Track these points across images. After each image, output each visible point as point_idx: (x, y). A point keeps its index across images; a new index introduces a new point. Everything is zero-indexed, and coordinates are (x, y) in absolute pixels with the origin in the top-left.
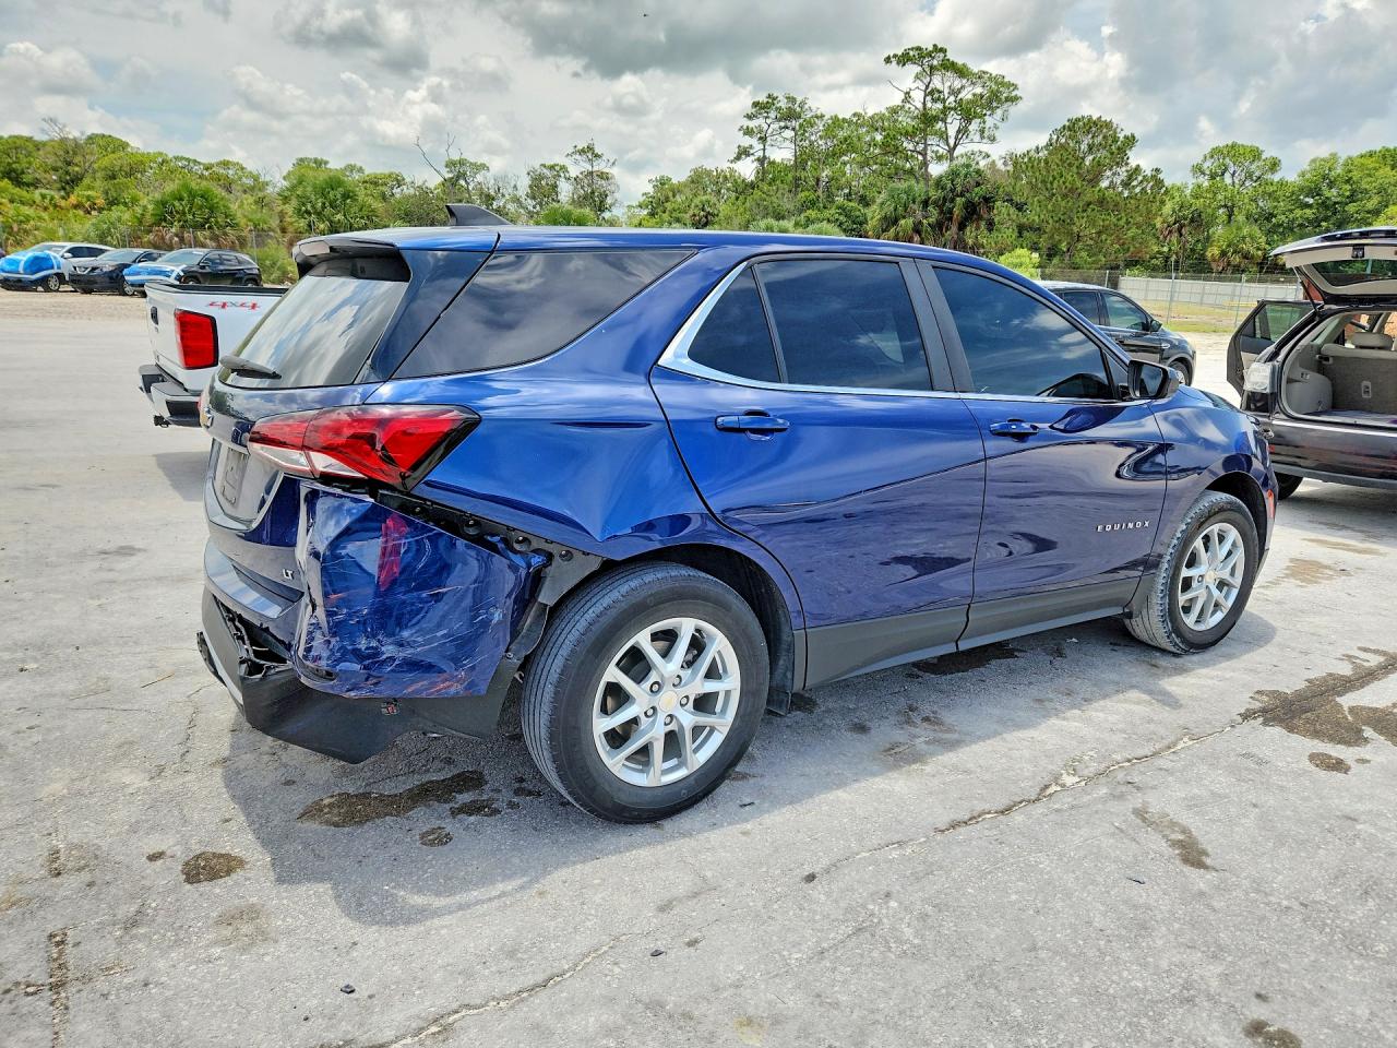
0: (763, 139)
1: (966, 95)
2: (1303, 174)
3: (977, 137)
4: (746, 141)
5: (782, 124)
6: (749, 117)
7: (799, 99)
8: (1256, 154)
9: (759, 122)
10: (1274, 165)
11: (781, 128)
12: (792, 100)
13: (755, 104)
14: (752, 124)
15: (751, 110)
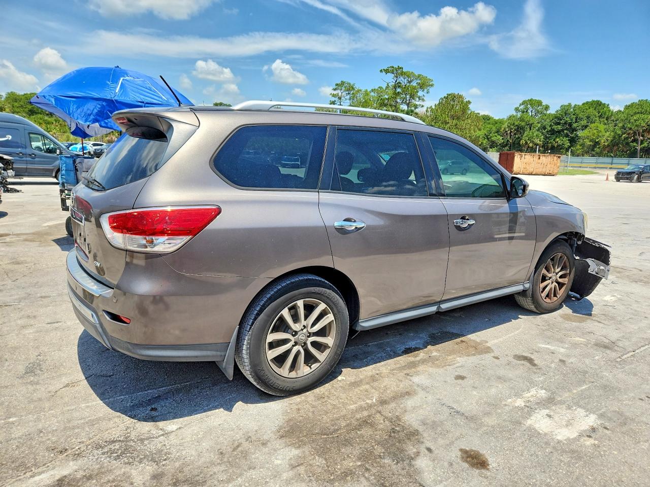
0: (340, 98)
1: (414, 84)
2: (557, 111)
3: (417, 99)
4: (333, 99)
5: (347, 92)
6: (335, 90)
7: (352, 84)
8: (539, 103)
9: (338, 92)
10: (547, 108)
11: (346, 94)
12: (349, 84)
13: (337, 85)
14: (335, 92)
15: (335, 87)
